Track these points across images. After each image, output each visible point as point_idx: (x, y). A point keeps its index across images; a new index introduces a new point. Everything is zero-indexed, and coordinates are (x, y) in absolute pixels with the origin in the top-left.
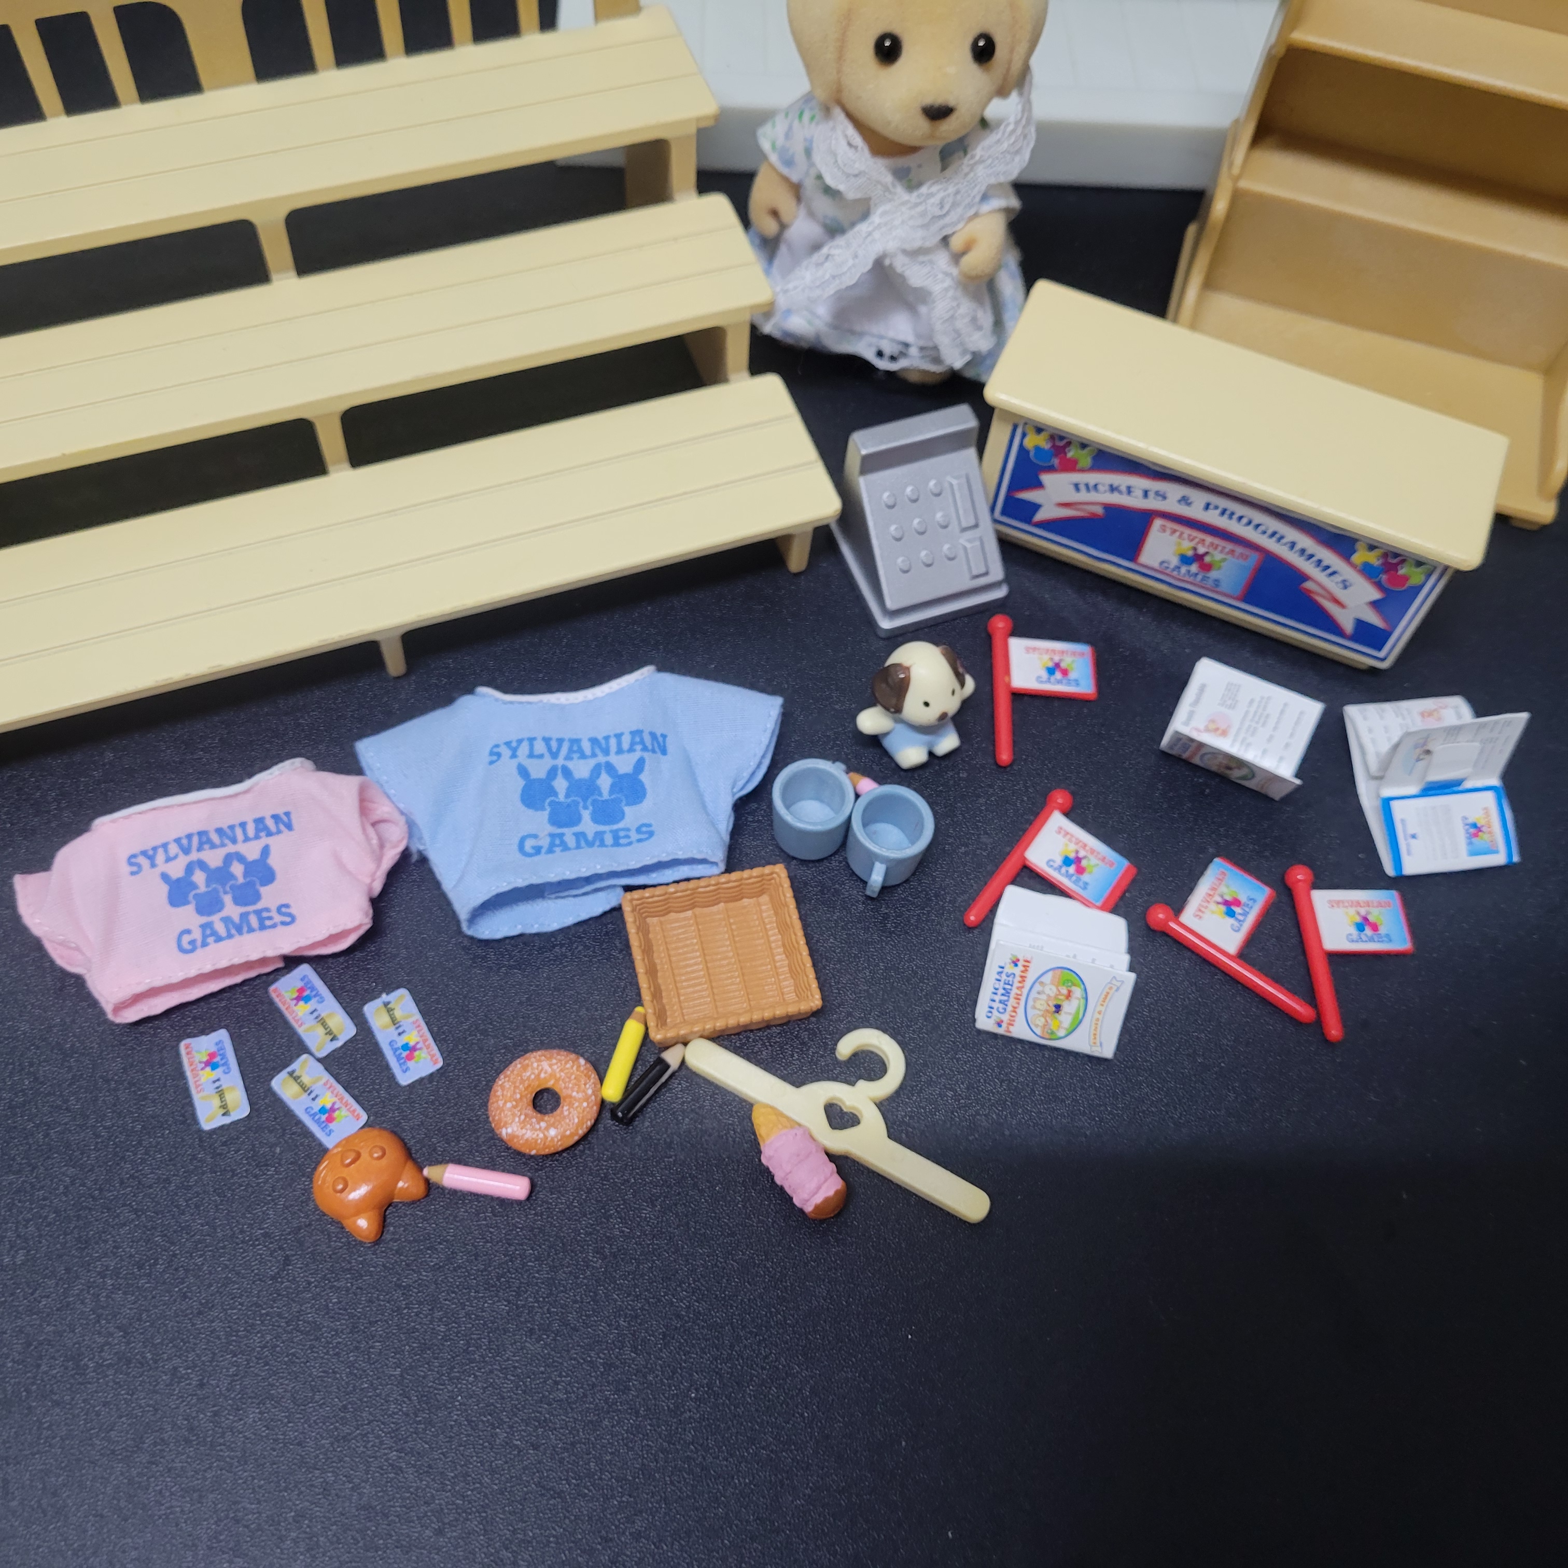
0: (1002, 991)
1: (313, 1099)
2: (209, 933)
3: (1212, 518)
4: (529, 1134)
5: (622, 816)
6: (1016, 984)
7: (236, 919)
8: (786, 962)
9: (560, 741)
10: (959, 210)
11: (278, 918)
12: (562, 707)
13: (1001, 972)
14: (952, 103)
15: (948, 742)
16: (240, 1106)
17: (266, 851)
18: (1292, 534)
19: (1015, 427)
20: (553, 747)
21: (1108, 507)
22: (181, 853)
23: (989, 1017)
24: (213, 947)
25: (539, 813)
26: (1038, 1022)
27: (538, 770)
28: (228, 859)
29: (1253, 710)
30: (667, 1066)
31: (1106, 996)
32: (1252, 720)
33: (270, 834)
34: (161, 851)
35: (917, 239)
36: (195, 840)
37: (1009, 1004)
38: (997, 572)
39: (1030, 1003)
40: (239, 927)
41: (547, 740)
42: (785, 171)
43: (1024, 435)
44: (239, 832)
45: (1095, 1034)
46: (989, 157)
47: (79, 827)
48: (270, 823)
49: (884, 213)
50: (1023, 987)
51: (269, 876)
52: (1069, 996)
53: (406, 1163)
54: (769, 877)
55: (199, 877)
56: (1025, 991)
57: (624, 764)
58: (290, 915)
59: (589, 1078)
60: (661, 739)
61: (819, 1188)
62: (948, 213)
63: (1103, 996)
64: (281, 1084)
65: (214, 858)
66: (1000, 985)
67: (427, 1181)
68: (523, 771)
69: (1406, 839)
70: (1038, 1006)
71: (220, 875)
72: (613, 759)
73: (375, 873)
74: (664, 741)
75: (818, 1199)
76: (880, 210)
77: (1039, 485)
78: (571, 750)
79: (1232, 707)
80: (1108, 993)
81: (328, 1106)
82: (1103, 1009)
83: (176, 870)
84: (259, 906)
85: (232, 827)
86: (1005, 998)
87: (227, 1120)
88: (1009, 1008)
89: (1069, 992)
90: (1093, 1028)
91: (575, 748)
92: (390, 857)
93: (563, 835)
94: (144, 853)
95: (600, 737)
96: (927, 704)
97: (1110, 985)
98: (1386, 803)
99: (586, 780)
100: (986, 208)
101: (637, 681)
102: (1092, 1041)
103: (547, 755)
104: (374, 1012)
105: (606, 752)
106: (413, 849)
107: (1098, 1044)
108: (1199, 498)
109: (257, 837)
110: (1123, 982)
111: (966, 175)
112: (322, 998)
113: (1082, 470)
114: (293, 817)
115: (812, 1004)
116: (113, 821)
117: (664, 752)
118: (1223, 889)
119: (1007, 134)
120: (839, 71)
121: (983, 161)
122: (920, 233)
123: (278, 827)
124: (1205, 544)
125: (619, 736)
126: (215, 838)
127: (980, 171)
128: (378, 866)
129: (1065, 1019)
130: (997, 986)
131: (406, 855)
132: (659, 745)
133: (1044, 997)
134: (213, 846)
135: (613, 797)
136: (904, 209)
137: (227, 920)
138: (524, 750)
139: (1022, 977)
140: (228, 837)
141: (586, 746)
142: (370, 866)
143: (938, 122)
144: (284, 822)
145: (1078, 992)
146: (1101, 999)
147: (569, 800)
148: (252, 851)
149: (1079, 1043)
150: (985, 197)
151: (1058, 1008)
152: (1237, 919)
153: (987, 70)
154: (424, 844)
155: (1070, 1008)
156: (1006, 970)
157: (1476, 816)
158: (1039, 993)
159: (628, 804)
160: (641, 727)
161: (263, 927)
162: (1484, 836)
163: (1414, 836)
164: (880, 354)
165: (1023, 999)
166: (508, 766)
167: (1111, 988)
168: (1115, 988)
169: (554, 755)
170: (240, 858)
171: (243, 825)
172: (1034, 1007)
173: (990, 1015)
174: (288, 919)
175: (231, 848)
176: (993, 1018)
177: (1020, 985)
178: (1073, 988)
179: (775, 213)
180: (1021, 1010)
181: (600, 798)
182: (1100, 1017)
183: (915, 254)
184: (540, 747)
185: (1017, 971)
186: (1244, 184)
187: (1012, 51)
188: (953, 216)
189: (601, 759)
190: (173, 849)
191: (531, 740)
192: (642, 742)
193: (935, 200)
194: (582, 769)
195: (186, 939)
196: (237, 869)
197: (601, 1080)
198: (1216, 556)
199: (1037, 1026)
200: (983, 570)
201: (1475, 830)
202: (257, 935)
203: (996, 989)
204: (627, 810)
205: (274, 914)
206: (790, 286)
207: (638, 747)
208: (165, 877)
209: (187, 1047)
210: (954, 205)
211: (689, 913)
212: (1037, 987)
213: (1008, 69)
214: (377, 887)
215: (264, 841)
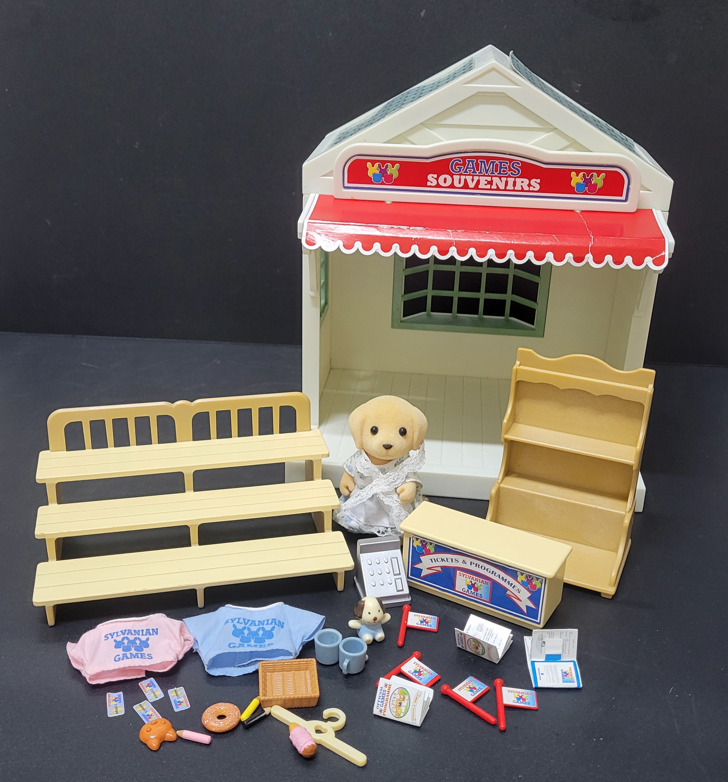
0: (381, 698)
1: (146, 712)
2: (125, 656)
3: (473, 568)
4: (213, 724)
5: (265, 641)
6: (386, 695)
7: (134, 654)
8: (310, 682)
9: (249, 620)
10: (399, 480)
11: (147, 657)
12: (251, 612)
13: (381, 690)
14: (392, 444)
15: (380, 635)
16: (121, 711)
17: (148, 639)
18: (498, 572)
19: (410, 538)
20: (246, 621)
21: (442, 567)
22: (121, 634)
23: (377, 708)
24: (125, 660)
25: (237, 638)
26: (394, 710)
27: (240, 627)
28: (136, 639)
29: (488, 632)
30: (264, 711)
31: (416, 699)
32: (488, 636)
33: (150, 634)
34: (116, 634)
35: (386, 489)
36: (127, 632)
37: (384, 702)
38: (406, 591)
39: (391, 702)
40: (136, 656)
41: (244, 619)
42: (350, 473)
43: (413, 541)
44: (141, 633)
45: (413, 715)
46: (408, 464)
47: (92, 626)
48: (151, 631)
49: (377, 481)
50: (388, 696)
51: (147, 646)
52: (404, 699)
53: (170, 729)
54: (309, 662)
55: (126, 641)
56: (389, 697)
57: (268, 628)
58: (151, 657)
59: (237, 710)
60: (282, 624)
61: (306, 742)
62: (396, 481)
63: (415, 699)
64: (137, 708)
65: (131, 637)
66: (381, 695)
67: (177, 735)
68: (234, 626)
69: (539, 675)
70: (394, 704)
71: (133, 642)
72: (265, 626)
73: (181, 652)
74: (283, 625)
75: (306, 746)
76: (375, 481)
77: (420, 561)
78: (251, 623)
79: (481, 631)
80: (417, 697)
81: (150, 714)
82: (415, 704)
83: (119, 639)
84: (142, 652)
85: (139, 631)
86: (382, 700)
87: (117, 715)
88: (384, 705)
89: (404, 697)
90: (412, 713)
91: (253, 623)
92: (186, 649)
93: (244, 644)
94: (110, 634)
95: (262, 621)
96: (369, 613)
97: (417, 694)
98: (533, 663)
99: (254, 632)
100: (408, 481)
101: (277, 605)
102: (412, 718)
103: (243, 623)
104: (171, 693)
105: (263, 624)
106: (194, 648)
107: (414, 719)
108: (468, 560)
109: (146, 635)
110: (421, 693)
111: (401, 469)
112: (155, 686)
113: (432, 554)
114: (158, 630)
115: (316, 695)
116: (103, 625)
117: (282, 627)
118: (470, 684)
119: (413, 458)
120: (362, 438)
121: (406, 465)
122: (387, 487)
123: (153, 633)
124: (474, 579)
125: (268, 620)
126: (133, 633)
127: (405, 468)
128: (182, 650)
129: (403, 709)
130: (380, 695)
131: (192, 649)
132: (281, 625)
133: (395, 699)
134: (132, 634)
135: (263, 637)
136: (382, 480)
137: (131, 654)
138: (237, 620)
139: (388, 691)
140: (137, 633)
141: (257, 623)
142: (179, 649)
143: (388, 450)
144: (156, 631)
145: (407, 698)
146: (415, 700)
147: (248, 636)
148: (144, 638)
149: (407, 719)
150: (407, 477)
151: (400, 703)
152: (473, 693)
153: (405, 438)
154: (199, 647)
155: (404, 704)
156: (383, 689)
157: (566, 669)
158: (394, 698)
159: (267, 639)
160: (275, 618)
161: (141, 658)
162: (569, 677)
163: (542, 674)
164: (379, 532)
165: (389, 700)
166: (230, 624)
167: (418, 695)
168: (419, 695)
169: (246, 624)
170: (140, 639)
171: (142, 631)
172: (392, 704)
173: (378, 707)
174: (150, 658)
175: (137, 636)
176: (379, 709)
177: (388, 695)
178: (405, 696)
179: (347, 488)
180: (388, 705)
181: (258, 637)
182: (415, 707)
183: (386, 494)
184: (242, 621)
185: (387, 689)
186: (501, 485)
187: (413, 434)
188: (397, 482)
189: (261, 626)
190: (120, 633)
191: (239, 619)
192: (275, 622)
193: (392, 477)
194: (254, 629)
195: (118, 657)
196: (138, 642)
197: (241, 714)
198: (478, 585)
199: (394, 712)
200: (401, 589)
201: (565, 674)
202: (140, 659)
203: (380, 697)
204: (266, 640)
205: (146, 655)
206: (347, 504)
207: (274, 623)
208: (115, 641)
209: (109, 695)
210: (398, 478)
211: (281, 673)
212: (393, 696)
213: (413, 440)
214: (181, 657)
215: (148, 636)
